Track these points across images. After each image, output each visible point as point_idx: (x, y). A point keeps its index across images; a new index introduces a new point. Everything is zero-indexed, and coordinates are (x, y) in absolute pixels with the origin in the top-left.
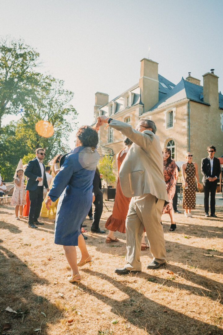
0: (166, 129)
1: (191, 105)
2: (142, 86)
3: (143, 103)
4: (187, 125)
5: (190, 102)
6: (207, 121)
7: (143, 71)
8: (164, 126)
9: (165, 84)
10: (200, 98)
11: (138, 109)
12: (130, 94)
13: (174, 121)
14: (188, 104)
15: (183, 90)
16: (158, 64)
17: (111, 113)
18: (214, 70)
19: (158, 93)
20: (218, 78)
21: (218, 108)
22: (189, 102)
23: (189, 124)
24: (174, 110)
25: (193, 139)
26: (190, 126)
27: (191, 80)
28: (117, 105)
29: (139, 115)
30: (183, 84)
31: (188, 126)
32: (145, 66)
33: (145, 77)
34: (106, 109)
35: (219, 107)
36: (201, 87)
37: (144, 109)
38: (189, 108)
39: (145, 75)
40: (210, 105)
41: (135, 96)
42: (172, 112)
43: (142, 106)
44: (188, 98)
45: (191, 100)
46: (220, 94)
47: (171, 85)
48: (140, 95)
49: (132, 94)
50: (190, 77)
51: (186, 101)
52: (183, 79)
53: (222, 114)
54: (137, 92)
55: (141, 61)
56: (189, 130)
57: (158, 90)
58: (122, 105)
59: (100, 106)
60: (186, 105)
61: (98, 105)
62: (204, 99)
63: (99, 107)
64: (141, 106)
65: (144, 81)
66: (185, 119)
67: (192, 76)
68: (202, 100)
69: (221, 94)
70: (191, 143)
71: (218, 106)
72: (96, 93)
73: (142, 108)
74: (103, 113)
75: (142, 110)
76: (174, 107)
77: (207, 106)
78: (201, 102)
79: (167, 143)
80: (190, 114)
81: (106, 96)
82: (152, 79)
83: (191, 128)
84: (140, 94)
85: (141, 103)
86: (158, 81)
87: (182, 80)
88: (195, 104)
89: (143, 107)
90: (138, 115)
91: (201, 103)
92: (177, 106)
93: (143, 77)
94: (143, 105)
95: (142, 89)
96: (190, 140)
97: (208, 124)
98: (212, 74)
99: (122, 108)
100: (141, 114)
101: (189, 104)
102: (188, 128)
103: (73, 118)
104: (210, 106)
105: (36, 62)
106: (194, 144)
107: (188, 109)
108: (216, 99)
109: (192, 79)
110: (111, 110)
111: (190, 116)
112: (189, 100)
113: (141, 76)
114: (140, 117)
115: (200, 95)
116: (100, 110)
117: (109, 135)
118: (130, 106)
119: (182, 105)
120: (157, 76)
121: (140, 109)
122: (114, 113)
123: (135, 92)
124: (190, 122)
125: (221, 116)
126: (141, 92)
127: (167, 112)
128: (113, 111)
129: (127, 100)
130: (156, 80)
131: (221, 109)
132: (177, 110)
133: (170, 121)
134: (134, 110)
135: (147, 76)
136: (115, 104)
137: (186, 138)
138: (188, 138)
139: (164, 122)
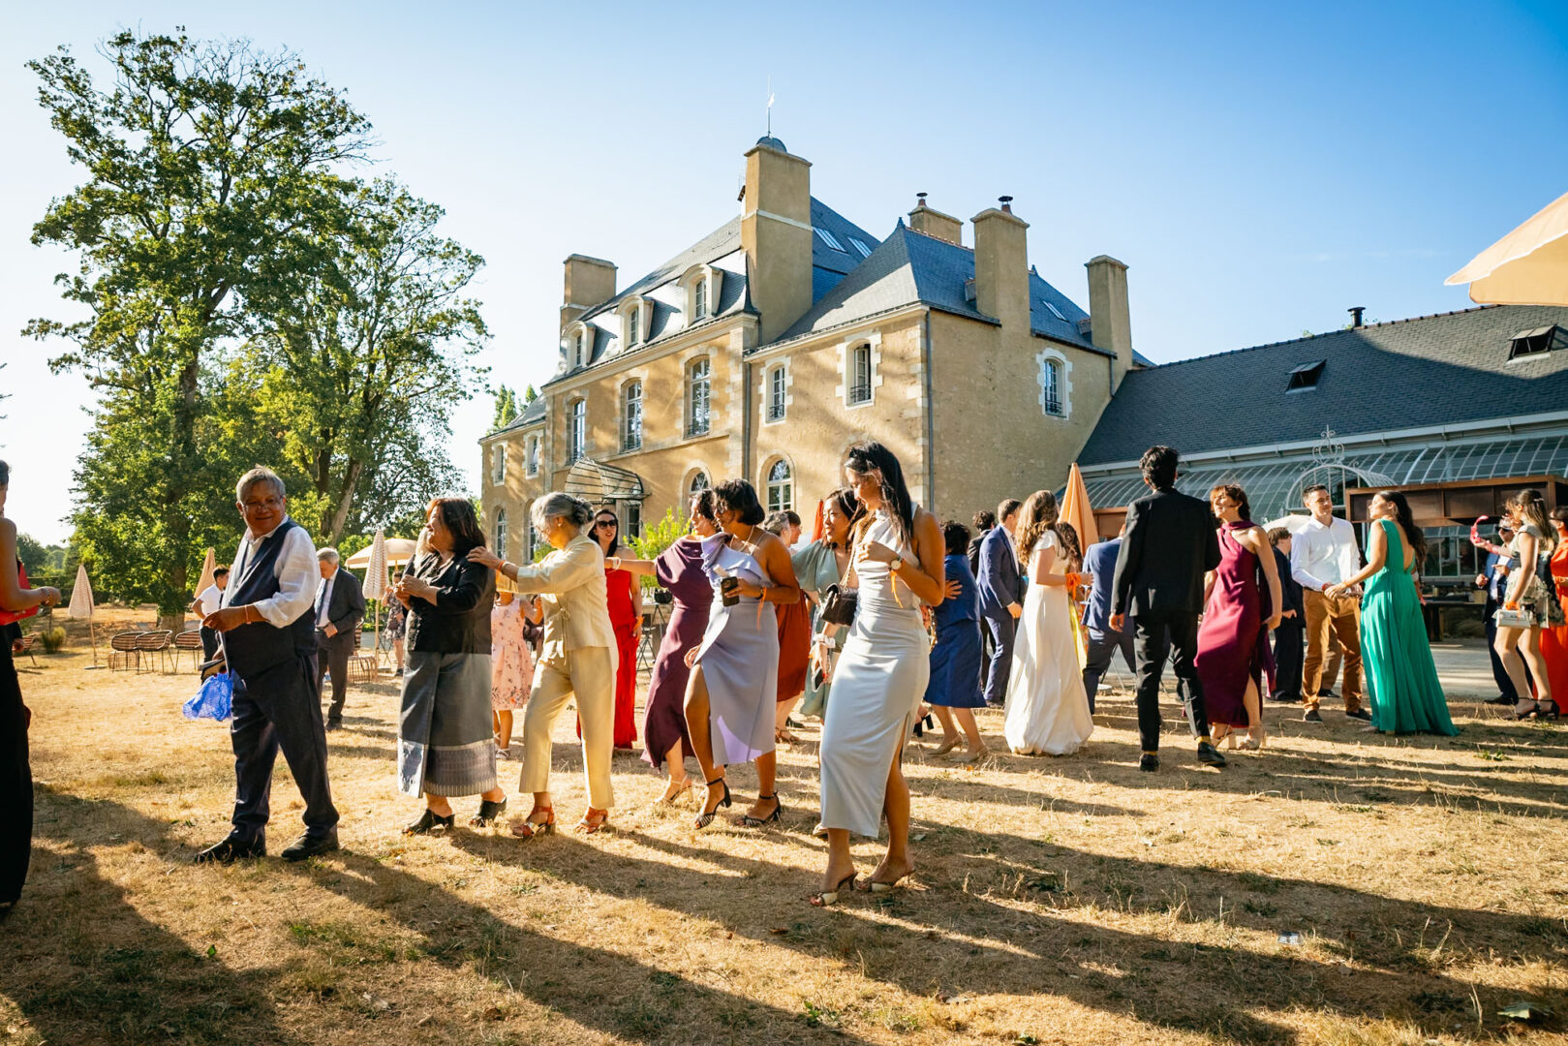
0: (846, 408)
1: (933, 326)
2: (752, 246)
3: (759, 310)
4: (922, 397)
5: (931, 315)
6: (990, 380)
7: (755, 190)
8: (837, 395)
9: (833, 235)
10: (964, 298)
11: (739, 333)
12: (708, 272)
13: (876, 380)
14: (924, 323)
15: (904, 268)
16: (811, 165)
17: (633, 337)
18: (1011, 199)
19: (810, 272)
20: (1025, 226)
21: (1026, 333)
22: (927, 315)
23: (929, 391)
24: (875, 340)
25: (943, 443)
26: (933, 398)
27: (929, 221)
28: (658, 313)
29: (745, 353)
30: (905, 246)
31: (926, 400)
32: (761, 173)
33: (761, 213)
34: (608, 321)
35: (1032, 331)
36: (966, 251)
37: (760, 330)
38: (927, 335)
39: (763, 205)
40: (1001, 320)
41: (727, 282)
42: (868, 346)
43: (754, 317)
44: (922, 301)
45: (934, 309)
46: (1034, 274)
47: (854, 238)
48: (747, 277)
49: (716, 272)
50: (922, 210)
51: (918, 314)
52: (904, 226)
53: (1041, 353)
54: (735, 265)
55: (748, 155)
56: (929, 411)
57: (810, 260)
58: (677, 311)
59: (583, 308)
60: (918, 326)
61: (575, 306)
62: (978, 302)
63: (581, 311)
64: (750, 320)
65: (762, 228)
66: (914, 376)
67: (930, 204)
68: (972, 304)
69: (1036, 274)
70: (936, 460)
71: (1029, 327)
72: (566, 258)
73: (752, 326)
74: (599, 337)
75: (756, 333)
76: (874, 331)
77: (991, 328)
78: (967, 312)
80: (933, 356)
81: (609, 268)
82: (791, 221)
83: (935, 406)
84: (744, 274)
85: (748, 309)
86: (811, 226)
87: (896, 228)
88: (947, 321)
89: (759, 322)
90: (741, 351)
91: (969, 318)
92: (885, 329)
93: (755, 210)
94: (758, 314)
95: (753, 256)
96: (934, 449)
97: (994, 388)
98: (1006, 214)
99: (674, 324)
100: (753, 351)
101: (927, 322)
102: (926, 406)
103: (469, 348)
104: (1000, 326)
105: (340, 141)
106: (947, 462)
107: (924, 340)
108: (1020, 301)
109: (931, 217)
110: (633, 327)
111: (934, 366)
112: (927, 308)
113: (747, 210)
114: (747, 359)
115: (963, 286)
116: (587, 325)
117: (623, 421)
118: (709, 316)
119: (905, 324)
120: (806, 210)
121: (746, 330)
122: (646, 341)
123: (726, 265)
124: (933, 385)
125: (1040, 359)
126: (750, 269)
127: (848, 347)
128: (641, 333)
129: (694, 294)
130: (803, 222)
131: (1039, 336)
132: (884, 341)
133: (860, 377)
134: (722, 332)
135: (772, 211)
136: (648, 307)
137: (920, 442)
138: (926, 443)
139: (839, 383)
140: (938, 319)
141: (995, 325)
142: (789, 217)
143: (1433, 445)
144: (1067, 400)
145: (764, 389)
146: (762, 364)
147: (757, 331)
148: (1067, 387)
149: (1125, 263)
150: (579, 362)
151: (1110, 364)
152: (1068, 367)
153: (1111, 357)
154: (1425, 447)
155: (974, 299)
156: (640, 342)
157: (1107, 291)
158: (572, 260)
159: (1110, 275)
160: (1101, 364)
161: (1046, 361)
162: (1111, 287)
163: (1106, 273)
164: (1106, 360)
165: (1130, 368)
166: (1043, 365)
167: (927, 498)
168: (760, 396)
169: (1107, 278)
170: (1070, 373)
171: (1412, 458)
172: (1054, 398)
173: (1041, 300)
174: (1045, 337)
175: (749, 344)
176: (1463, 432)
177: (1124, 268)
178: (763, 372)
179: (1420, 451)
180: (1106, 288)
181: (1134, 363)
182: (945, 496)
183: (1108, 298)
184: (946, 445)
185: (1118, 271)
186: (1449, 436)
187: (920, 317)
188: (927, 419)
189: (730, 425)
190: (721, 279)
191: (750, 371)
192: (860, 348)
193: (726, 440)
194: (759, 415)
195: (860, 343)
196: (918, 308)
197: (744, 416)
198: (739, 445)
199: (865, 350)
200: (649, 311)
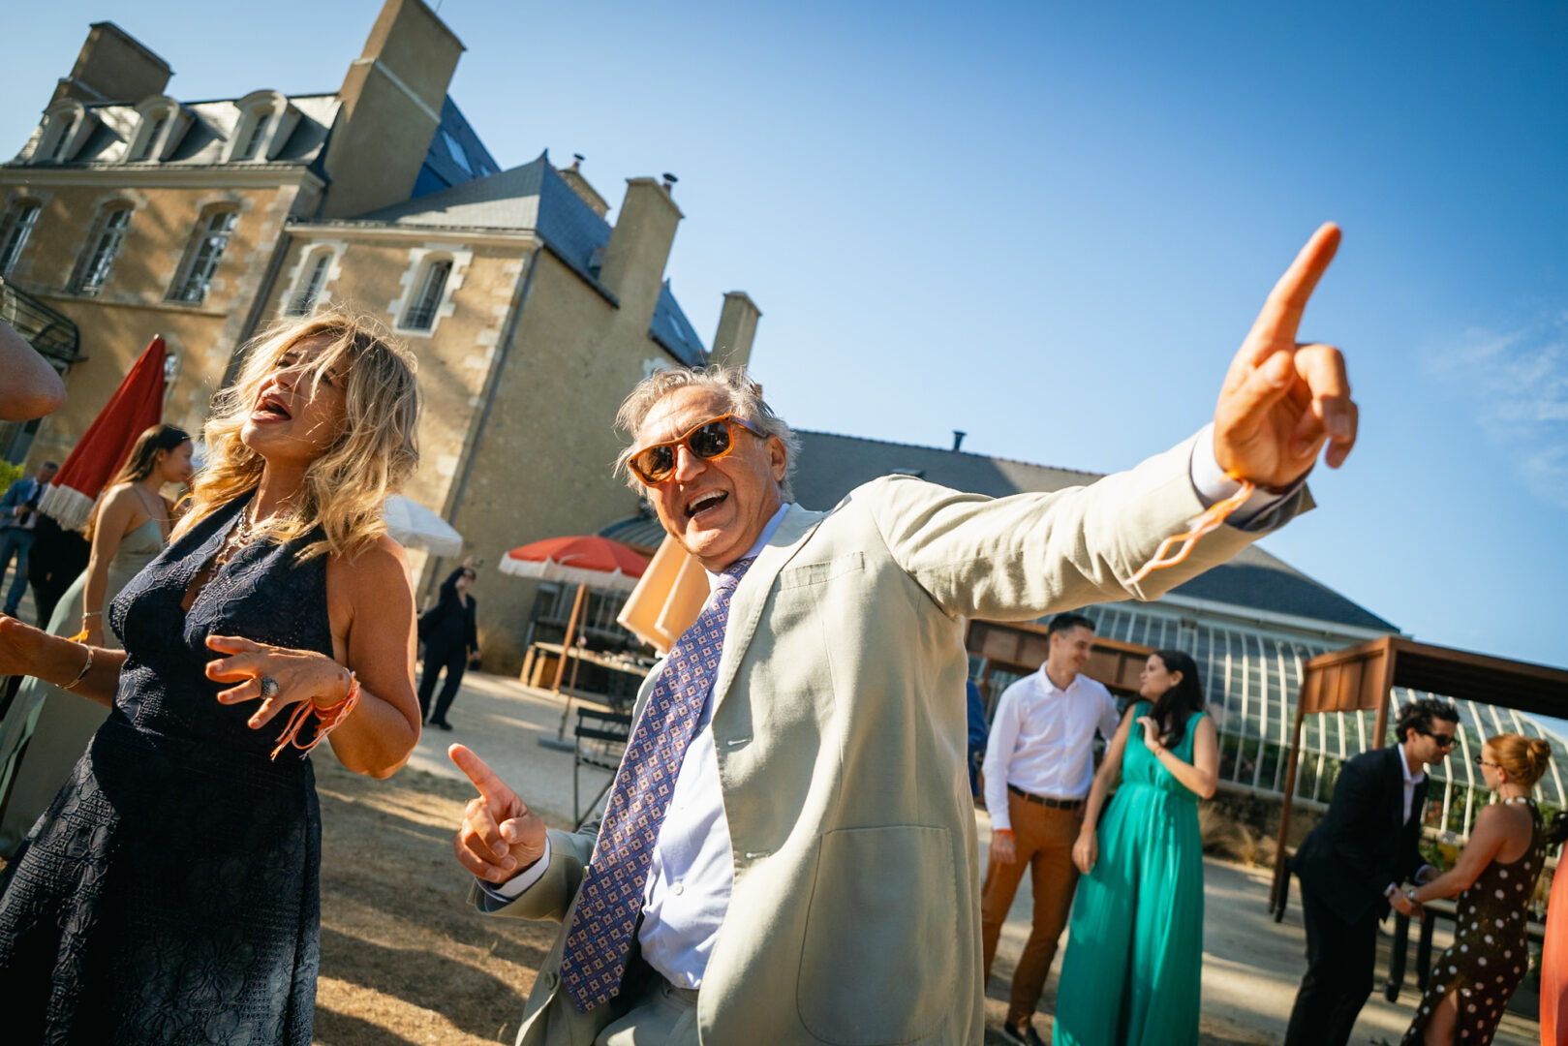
0: (397, 331)
1: (539, 269)
2: (352, 97)
3: (331, 178)
4: (497, 347)
5: (544, 256)
6: (586, 364)
7: (383, 36)
8: (391, 310)
9: (464, 153)
10: (587, 260)
11: (291, 191)
12: (280, 106)
13: (444, 311)
14: (530, 259)
15: (529, 197)
16: (465, 49)
17: (147, 152)
18: (674, 179)
19: (417, 168)
20: (681, 216)
21: (643, 332)
22: (537, 252)
23: (506, 344)
24: (461, 259)
25: (504, 416)
26: (510, 353)
27: (577, 184)
28: (194, 134)
29: (289, 219)
30: (540, 177)
31: (500, 353)
32: (398, 19)
33: (380, 66)
34: (123, 118)
35: (651, 332)
36: (606, 224)
37: (323, 202)
38: (528, 275)
39: (384, 56)
40: (621, 303)
42: (450, 265)
43: (322, 184)
44: (538, 232)
45: (548, 249)
46: (666, 288)
48: (330, 132)
49: (291, 110)
50: (573, 172)
51: (527, 246)
52: (547, 163)
53: (652, 359)
54: (323, 113)
56: (498, 368)
57: (423, 156)
58: (223, 138)
59: (97, 94)
60: (522, 261)
61: (83, 85)
62: (602, 274)
63: (93, 98)
64: (313, 183)
65: (372, 85)
66: (496, 318)
67: (584, 172)
68: (596, 270)
69: (669, 290)
70: (487, 432)
71: (648, 325)
72: (96, 22)
75: (315, 203)
76: (465, 248)
77: (605, 304)
78: (586, 274)
80: (527, 304)
81: (158, 68)
82: (413, 94)
83: (509, 365)
84: (327, 123)
85: (316, 167)
86: (438, 120)
87: (538, 160)
88: (559, 271)
89: (325, 191)
91: (585, 281)
92: (480, 250)
93: (372, 59)
94: (328, 181)
95: (350, 110)
96: (490, 419)
97: (587, 376)
98: (665, 192)
99: (211, 153)
100: (301, 220)
101: (534, 260)
102: (498, 359)
104: (617, 307)
106: (501, 440)
107: (523, 280)
109: (582, 185)
110: (154, 138)
111: (524, 316)
112: (540, 243)
113: (364, 55)
114: (290, 228)
115: (591, 252)
116: (88, 114)
117: (88, 250)
118: (260, 157)
119: (506, 252)
120: (439, 94)
121: (301, 194)
122: (162, 160)
123: (310, 108)
124: (515, 337)
125: (648, 367)
126: (340, 125)
127: (426, 255)
128: (158, 150)
129: (253, 126)
130: (430, 109)
131: (656, 340)
132: (471, 265)
133: (427, 300)
134: (274, 184)
135: (395, 71)
136: (182, 123)
137: (474, 402)
138: (483, 406)
139: (397, 296)
140: (547, 263)
141: (613, 304)
142: (414, 89)
145: (297, 274)
146: (308, 241)
147: (319, 200)
149: (760, 308)
150: (56, 153)
155: (600, 267)
156: (153, 160)
157: (736, 330)
158: (104, 29)
159: (744, 314)
162: (742, 328)
163: (739, 310)
167: (459, 477)
168: (289, 281)
169: (740, 317)
173: (668, 314)
174: (662, 345)
175: (300, 212)
177: (758, 314)
178: (306, 251)
180: (736, 324)
182: (484, 481)
183: (735, 335)
184: (508, 420)
185: (753, 314)
187: (528, 250)
188: (492, 377)
189: (234, 304)
190: (294, 121)
191: (287, 246)
192: (438, 263)
193: (224, 321)
194: (277, 305)
195: (445, 257)
196: (530, 237)
197: (258, 298)
198: (237, 332)
199: (444, 268)
200: (183, 126)
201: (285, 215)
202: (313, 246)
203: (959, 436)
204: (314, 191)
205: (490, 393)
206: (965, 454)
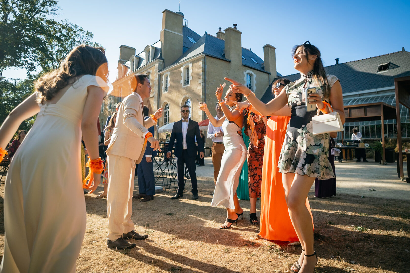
0: (183, 87)
1: (207, 61)
2: (163, 39)
3: (164, 59)
4: (203, 83)
5: (206, 57)
7: (164, 23)
8: (181, 83)
10: (221, 54)
11: (157, 65)
12: (151, 48)
13: (191, 78)
14: (203, 59)
15: (203, 44)
17: (133, 68)
18: (236, 25)
19: (182, 48)
20: (241, 33)
21: (241, 65)
22: (205, 56)
23: (205, 81)
24: (190, 65)
25: (210, 97)
26: (206, 83)
28: (140, 60)
29: (159, 71)
30: (205, 39)
32: (166, 18)
33: (166, 30)
34: (128, 64)
35: (242, 64)
38: (204, 63)
39: (166, 27)
41: (156, 50)
43: (163, 61)
44: (203, 53)
45: (207, 55)
46: (250, 51)
49: (153, 47)
50: (220, 33)
52: (207, 34)
53: (246, 71)
54: (158, 45)
55: (163, 12)
56: (205, 87)
57: (182, 44)
58: (144, 60)
60: (202, 61)
61: (122, 60)
63: (124, 62)
64: (161, 61)
65: (166, 34)
66: (200, 76)
68: (224, 56)
72: (120, 46)
74: (126, 68)
75: (163, 66)
76: (191, 63)
77: (228, 63)
78: (221, 58)
79: (184, 102)
80: (206, 70)
81: (133, 50)
82: (175, 33)
83: (207, 86)
84: (160, 48)
85: (161, 58)
86: (183, 35)
87: (205, 35)
88: (212, 59)
92: (193, 62)
93: (164, 29)
94: (163, 60)
95: (163, 42)
96: (206, 99)
98: (235, 29)
99: (143, 63)
100: (161, 71)
101: (205, 60)
102: (204, 85)
104: (231, 62)
106: (211, 103)
107: (204, 65)
109: (222, 34)
111: (207, 73)
112: (205, 55)
113: (162, 29)
114: (159, 73)
115: (223, 51)
116: (123, 65)
118: (150, 61)
119: (198, 60)
120: (181, 29)
121: (159, 65)
123: (156, 46)
124: (206, 79)
125: (245, 73)
126: (162, 46)
127: (184, 68)
128: (135, 67)
129: (148, 55)
130: (180, 33)
131: (244, 66)
132: (193, 66)
133: (187, 77)
134: (153, 65)
135: (169, 29)
136: (137, 59)
137: (201, 96)
138: (204, 97)
139: (181, 79)
140: (208, 59)
141: (230, 62)
142: (175, 31)
143: (355, 98)
144: (254, 85)
145: (163, 82)
146: (163, 74)
147: (163, 64)
148: (254, 82)
149: (275, 47)
150: (121, 76)
151: (269, 76)
152: (255, 76)
153: (269, 74)
154: (353, 98)
155: (224, 54)
156: (135, 69)
157: (269, 54)
158: (122, 47)
159: (270, 50)
160: (266, 76)
161: (248, 74)
162: (270, 54)
163: (268, 49)
164: (268, 75)
165: (276, 77)
166: (246, 75)
169: (269, 51)
170: (255, 78)
171: (349, 102)
172: (250, 85)
173: (250, 57)
174: (247, 67)
175: (160, 69)
176: (364, 94)
177: (274, 48)
178: (163, 77)
179: (351, 100)
181: (277, 76)
183: (269, 56)
185: (272, 49)
186: (360, 95)
187: (203, 58)
188: (204, 90)
189: (155, 93)
190: (154, 50)
191: (160, 76)
192: (187, 68)
193: (153, 98)
194: (162, 90)
195: (187, 67)
196: (202, 55)
197: (158, 90)
198: (157, 99)
199: (188, 69)
200: (138, 60)
201: (158, 71)
202: (164, 75)
203: (337, 60)
204: (161, 63)
205: (204, 93)
206: (339, 64)
